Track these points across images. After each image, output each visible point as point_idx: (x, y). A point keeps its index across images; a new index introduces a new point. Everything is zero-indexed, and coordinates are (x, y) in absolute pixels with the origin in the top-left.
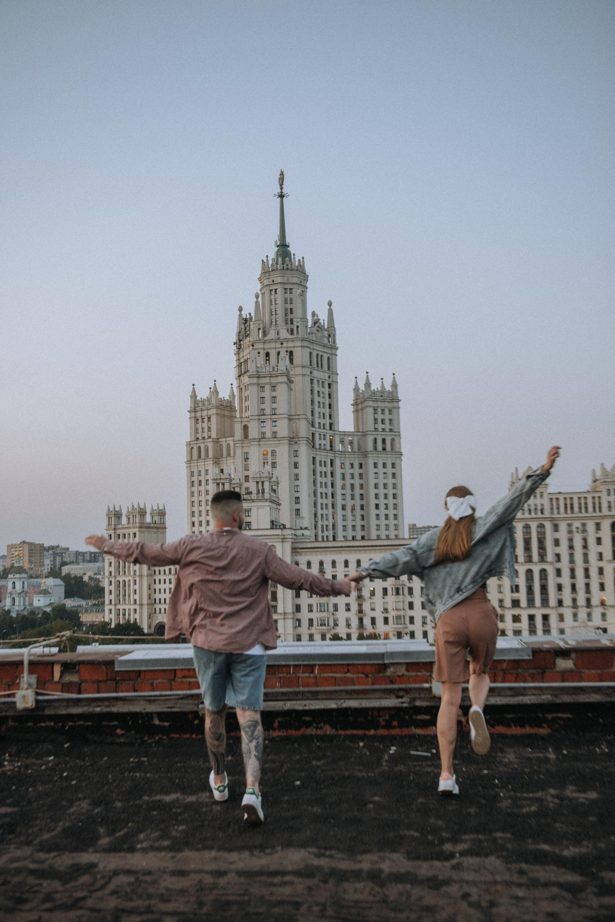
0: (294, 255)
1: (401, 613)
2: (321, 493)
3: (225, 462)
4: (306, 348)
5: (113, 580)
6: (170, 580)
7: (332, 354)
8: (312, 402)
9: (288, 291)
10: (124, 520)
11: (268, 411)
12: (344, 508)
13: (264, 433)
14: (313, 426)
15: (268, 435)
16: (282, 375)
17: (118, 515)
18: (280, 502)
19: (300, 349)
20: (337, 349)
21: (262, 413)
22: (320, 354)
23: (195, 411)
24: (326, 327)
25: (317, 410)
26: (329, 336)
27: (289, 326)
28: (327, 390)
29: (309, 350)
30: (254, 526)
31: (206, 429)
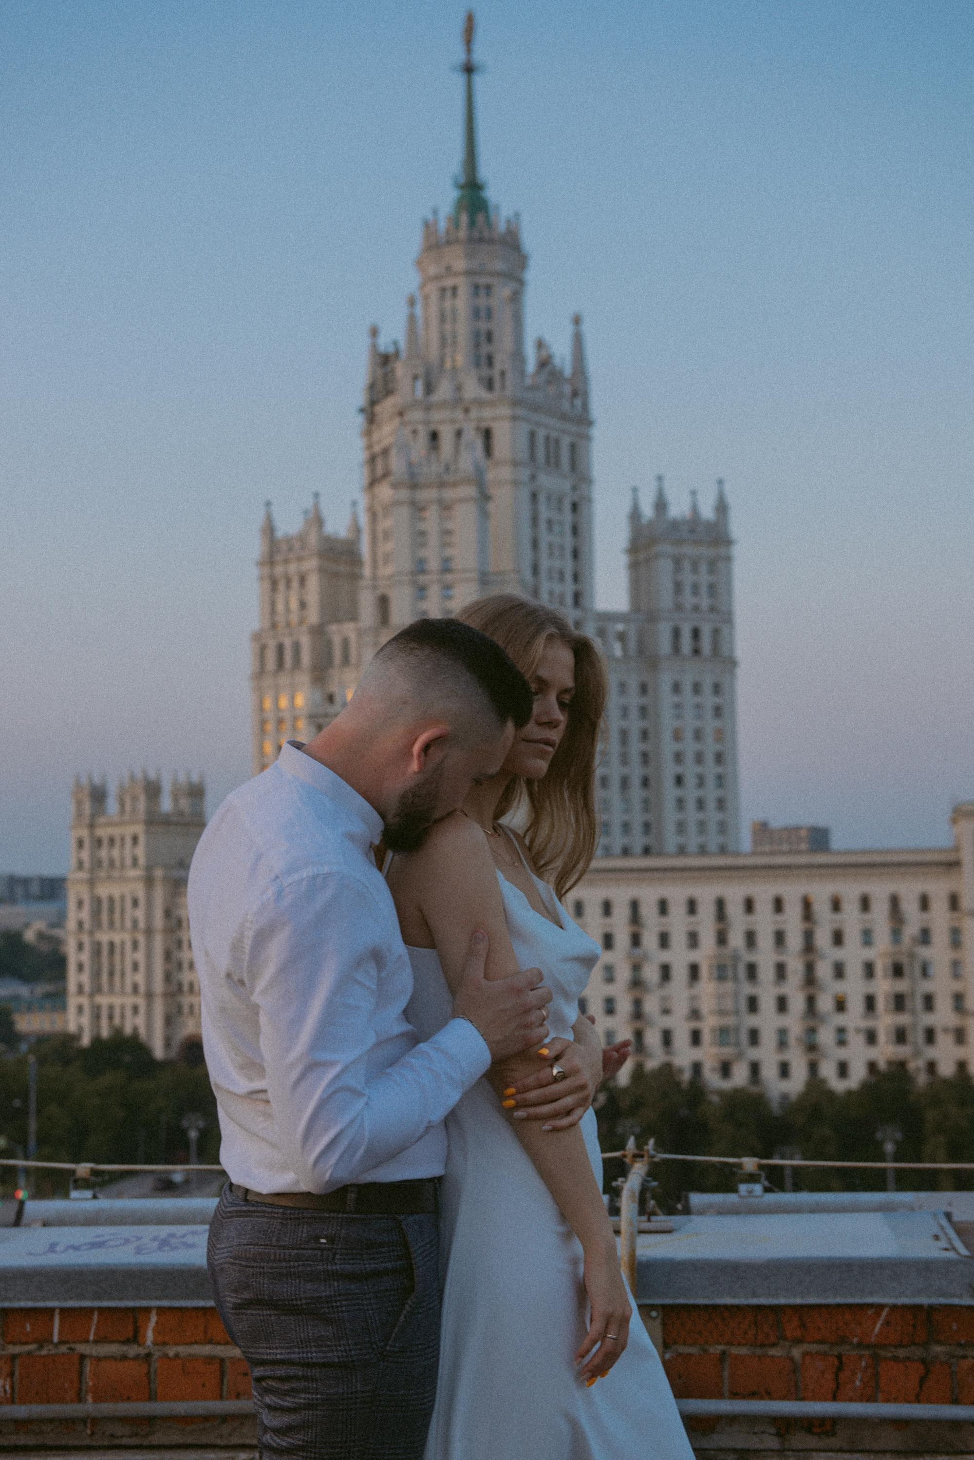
0: (497, 207)
1: (730, 1021)
3: (337, 677)
4: (520, 423)
5: (86, 939)
7: (580, 436)
8: (535, 544)
9: (482, 292)
10: (112, 805)
11: (434, 565)
16: (465, 481)
17: (98, 796)
19: (509, 423)
20: (591, 424)
21: (420, 567)
22: (554, 435)
23: (272, 563)
24: (568, 371)
25: (545, 563)
26: (575, 394)
27: (485, 372)
28: (567, 517)
29: (527, 427)
31: (294, 605)
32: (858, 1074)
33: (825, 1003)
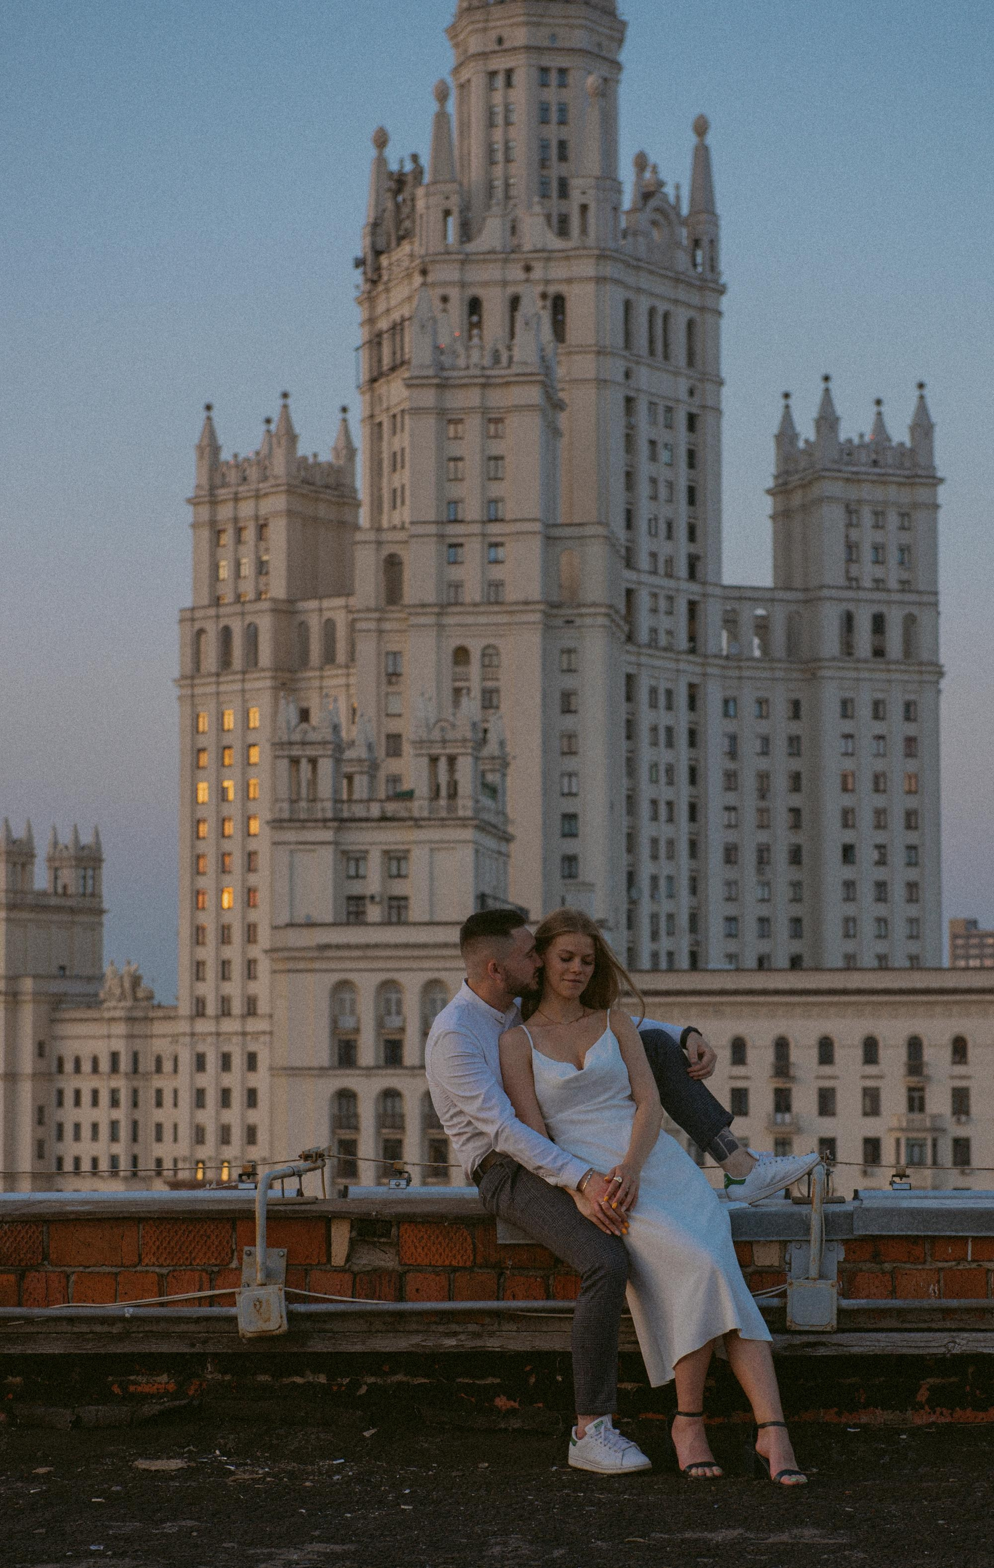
2: (654, 803)
3: (316, 683)
4: (609, 287)
6: (114, 1093)
7: (702, 309)
8: (629, 479)
9: (554, 77)
11: (472, 509)
12: (731, 854)
13: (457, 586)
14: (630, 563)
15: (473, 592)
16: (525, 378)
18: (511, 829)
19: (591, 288)
20: (721, 290)
21: (451, 513)
22: (662, 307)
23: (214, 502)
24: (685, 210)
25: (645, 510)
26: (697, 243)
27: (555, 205)
28: (680, 437)
29: (619, 295)
30: (417, 911)
31: (248, 569)
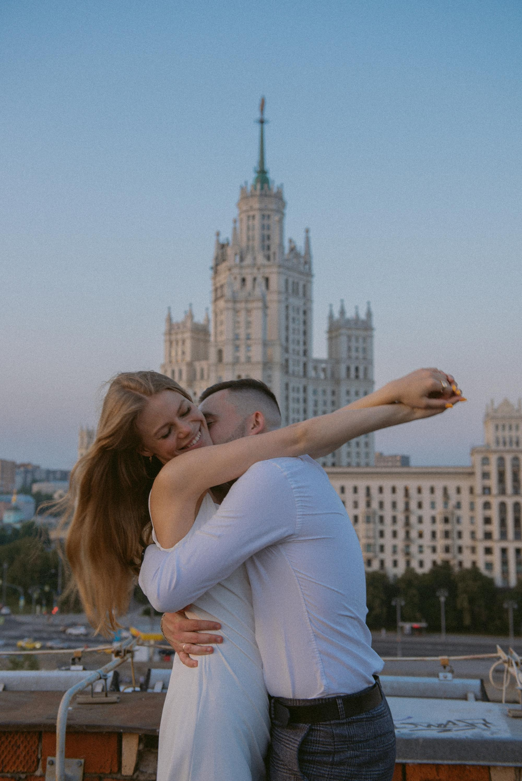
0: (273, 181)
4: (282, 275)
7: (308, 281)
8: (287, 328)
9: (266, 218)
11: (243, 336)
13: (238, 358)
14: (287, 351)
15: (243, 359)
16: (258, 300)
19: (276, 275)
20: (313, 276)
21: (237, 337)
22: (296, 280)
23: (170, 334)
24: (303, 254)
25: (291, 337)
26: (306, 263)
27: (267, 252)
28: (301, 317)
29: (284, 277)
31: (180, 353)
32: (428, 567)
33: (414, 534)
